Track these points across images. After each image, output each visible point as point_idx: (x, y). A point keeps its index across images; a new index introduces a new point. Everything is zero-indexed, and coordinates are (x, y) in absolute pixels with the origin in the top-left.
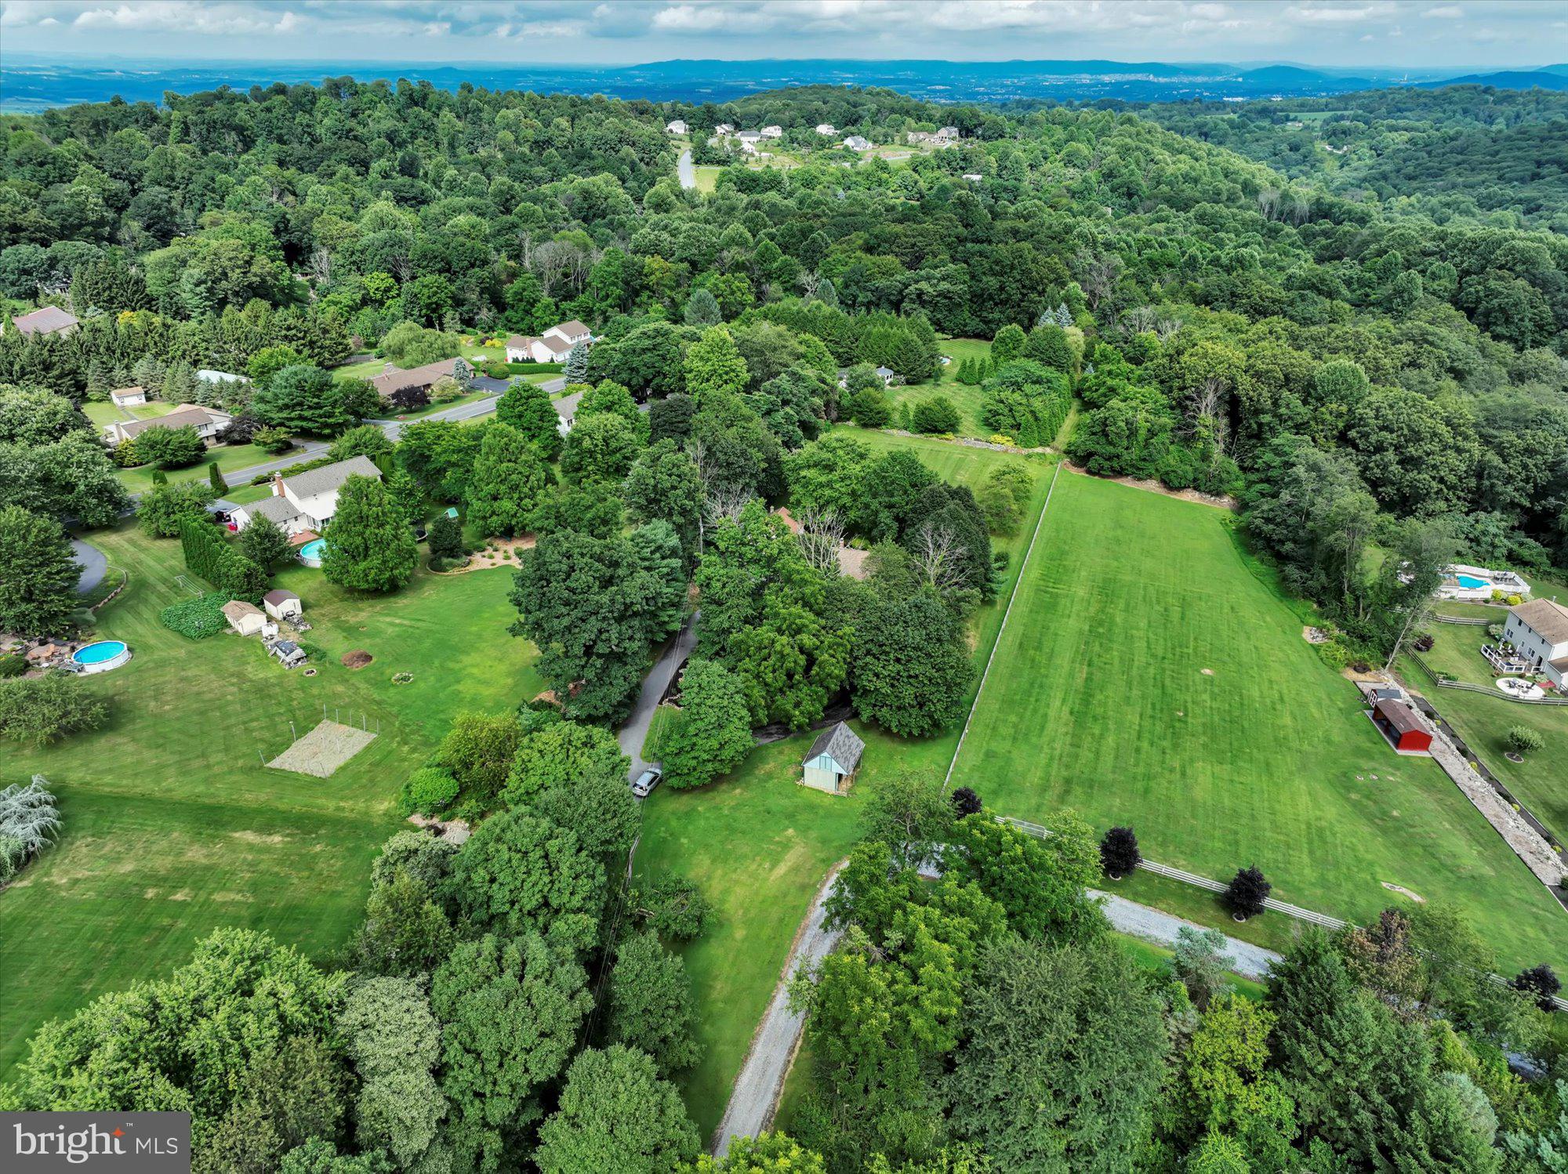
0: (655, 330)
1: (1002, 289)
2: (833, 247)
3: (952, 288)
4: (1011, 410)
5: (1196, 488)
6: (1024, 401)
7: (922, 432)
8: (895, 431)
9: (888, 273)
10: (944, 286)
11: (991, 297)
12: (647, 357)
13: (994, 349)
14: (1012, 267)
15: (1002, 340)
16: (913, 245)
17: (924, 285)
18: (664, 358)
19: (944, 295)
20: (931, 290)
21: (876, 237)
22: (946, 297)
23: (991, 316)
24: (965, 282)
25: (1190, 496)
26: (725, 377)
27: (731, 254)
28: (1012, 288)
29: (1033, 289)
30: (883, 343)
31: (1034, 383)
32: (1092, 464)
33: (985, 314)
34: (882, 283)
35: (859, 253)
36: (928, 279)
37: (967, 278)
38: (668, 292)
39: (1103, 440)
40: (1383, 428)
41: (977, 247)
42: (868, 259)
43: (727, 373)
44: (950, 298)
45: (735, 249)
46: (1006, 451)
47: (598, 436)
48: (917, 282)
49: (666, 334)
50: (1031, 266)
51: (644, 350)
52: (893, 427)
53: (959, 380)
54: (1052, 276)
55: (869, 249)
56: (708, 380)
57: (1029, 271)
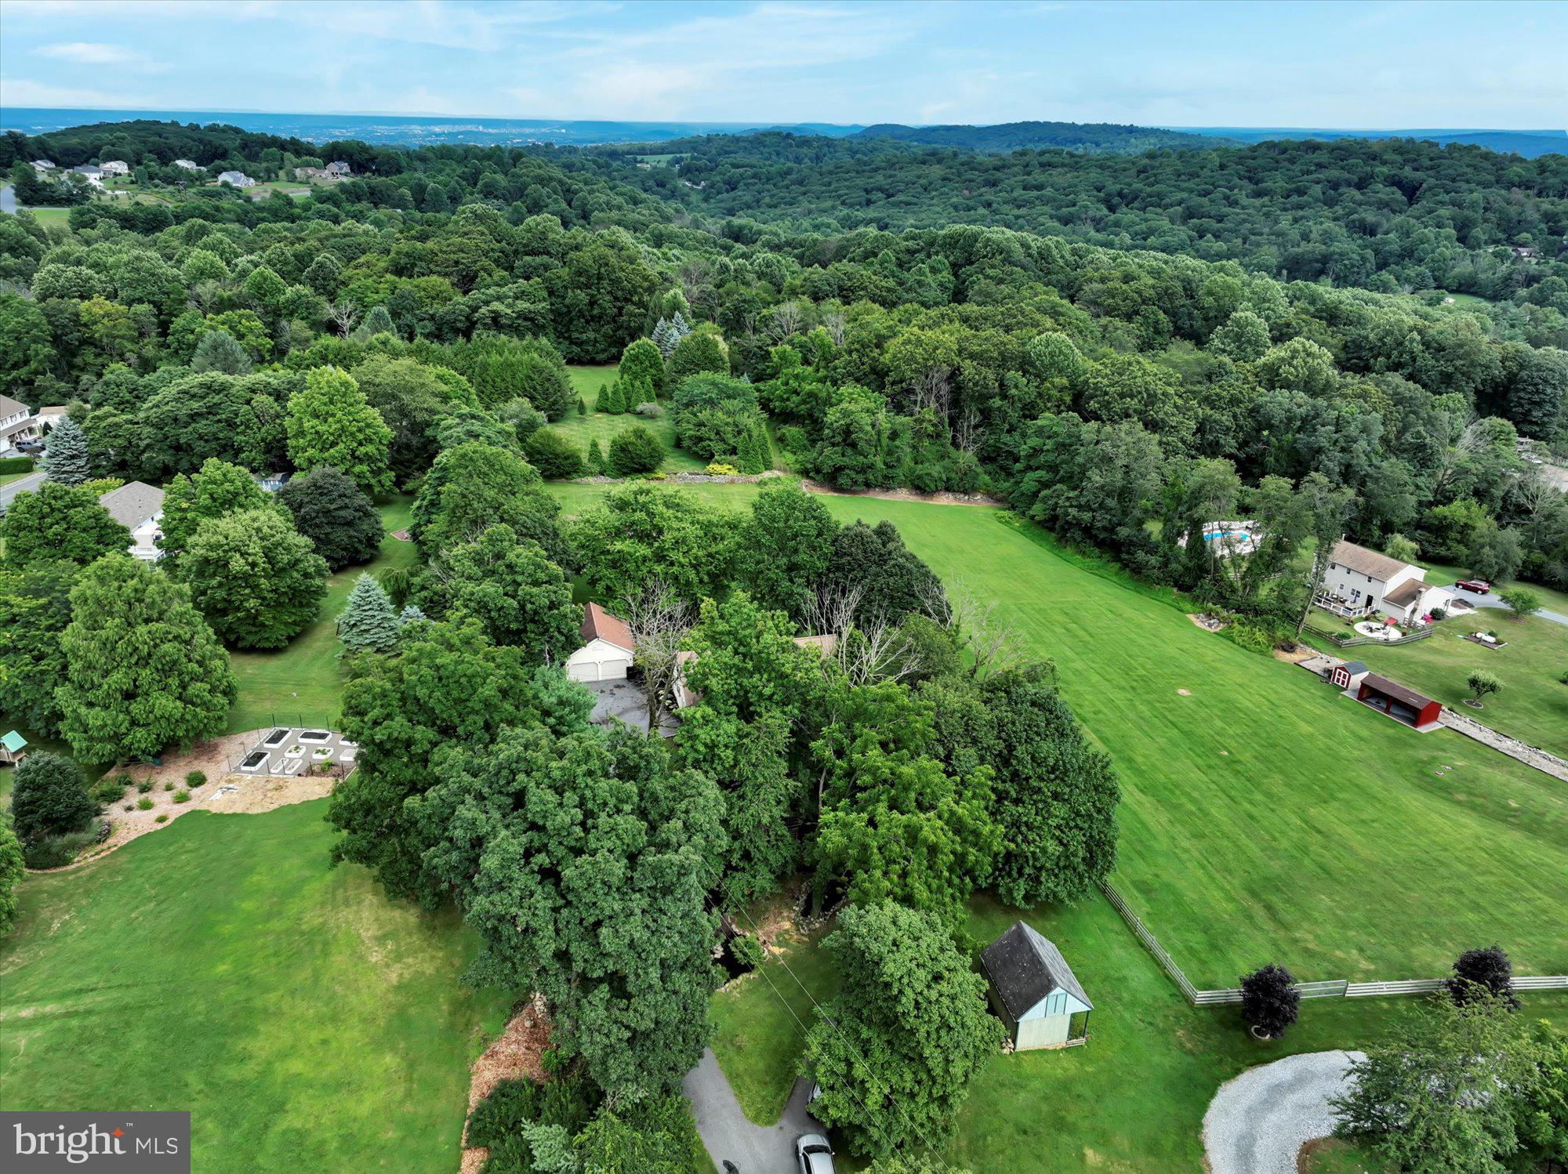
0: (201, 385)
1: (592, 303)
2: (348, 272)
3: (532, 307)
4: (718, 433)
5: (948, 489)
6: (730, 420)
7: (625, 474)
8: (590, 479)
9: (439, 297)
10: (522, 305)
11: (581, 314)
12: (202, 426)
13: (623, 372)
14: (600, 277)
15: (635, 359)
16: (457, 263)
17: (496, 306)
18: (231, 424)
19: (523, 316)
20: (509, 311)
21: (407, 255)
22: (526, 319)
23: (584, 337)
24: (544, 300)
25: (945, 500)
26: (361, 436)
27: (207, 289)
28: (605, 300)
29: (627, 300)
30: (508, 375)
31: (729, 397)
32: (842, 480)
33: (575, 335)
34: (439, 309)
35: (389, 276)
36: (499, 298)
37: (545, 294)
38: (129, 346)
39: (849, 451)
40: (1122, 396)
41: (538, 259)
42: (405, 284)
43: (360, 430)
44: (532, 320)
45: (211, 284)
46: (732, 482)
47: (255, 548)
48: (487, 303)
49: (223, 388)
50: (622, 275)
51: (194, 417)
52: (586, 473)
53: (599, 410)
54: (646, 284)
55: (399, 271)
56: (333, 444)
57: (618, 281)
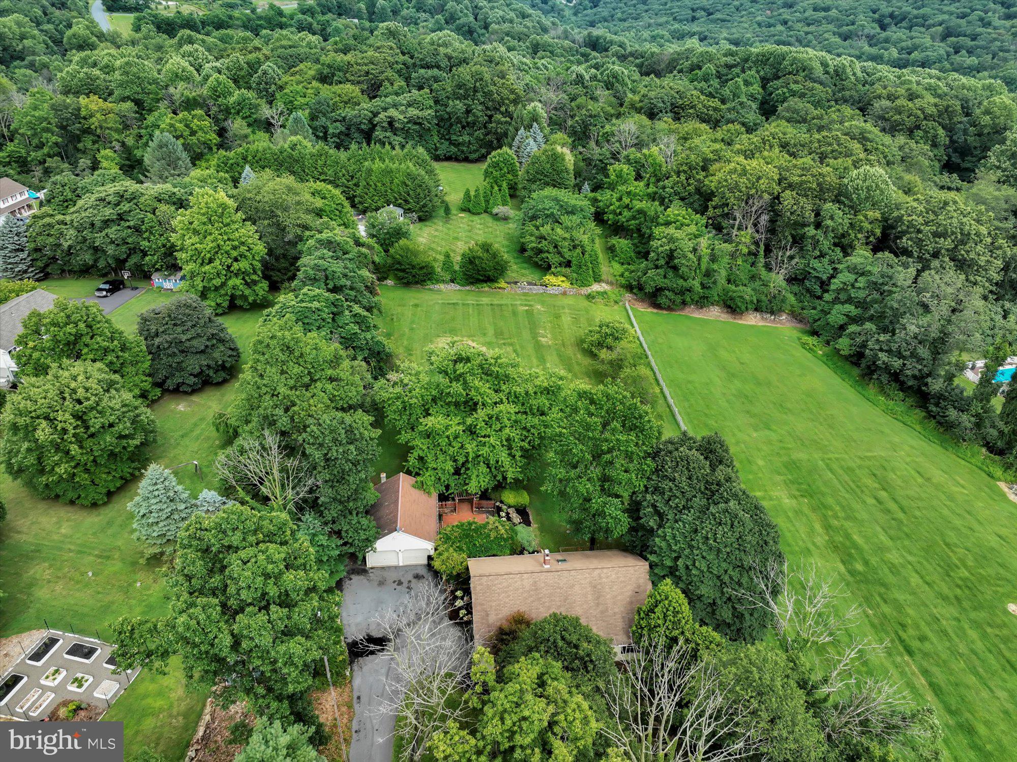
0: (117, 193)
1: (468, 112)
2: (286, 78)
3: (420, 114)
4: (556, 247)
5: (756, 310)
6: (567, 235)
7: (472, 283)
8: (442, 286)
9: (349, 102)
10: (413, 112)
11: (459, 121)
12: (112, 231)
13: (487, 174)
14: (475, 91)
15: (496, 165)
16: (367, 73)
17: (392, 112)
18: (137, 230)
20: (401, 117)
21: (329, 66)
22: (415, 123)
23: (461, 139)
24: (431, 107)
25: (752, 320)
26: (234, 254)
27: (179, 91)
28: (478, 110)
29: (496, 109)
30: (387, 180)
31: (568, 213)
32: (662, 300)
33: (454, 137)
34: (349, 112)
35: (315, 84)
36: (395, 106)
37: (431, 103)
38: (116, 136)
39: (671, 274)
40: (936, 235)
41: (430, 72)
42: (326, 91)
43: (235, 248)
44: (420, 124)
45: (181, 85)
46: (564, 293)
48: (385, 109)
49: (133, 198)
50: (492, 88)
51: (107, 223)
52: (438, 281)
53: (463, 210)
54: (512, 97)
55: (324, 79)
56: (211, 261)
57: (490, 93)
